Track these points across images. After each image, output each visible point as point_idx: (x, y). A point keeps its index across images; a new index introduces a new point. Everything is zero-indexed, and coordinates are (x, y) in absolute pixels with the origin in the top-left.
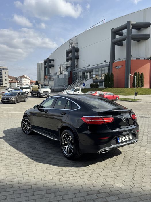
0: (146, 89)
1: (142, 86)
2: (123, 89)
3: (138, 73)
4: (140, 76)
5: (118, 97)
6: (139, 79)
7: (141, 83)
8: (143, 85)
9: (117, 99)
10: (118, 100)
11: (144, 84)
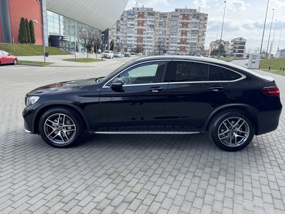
0: (40, 47)
1: (33, 41)
2: (7, 45)
3: (25, 19)
4: (28, 25)
5: (16, 59)
6: (28, 31)
7: (31, 36)
8: (35, 40)
9: (15, 62)
10: (17, 64)
11: (35, 38)
